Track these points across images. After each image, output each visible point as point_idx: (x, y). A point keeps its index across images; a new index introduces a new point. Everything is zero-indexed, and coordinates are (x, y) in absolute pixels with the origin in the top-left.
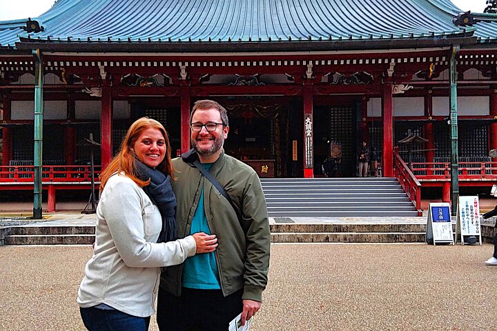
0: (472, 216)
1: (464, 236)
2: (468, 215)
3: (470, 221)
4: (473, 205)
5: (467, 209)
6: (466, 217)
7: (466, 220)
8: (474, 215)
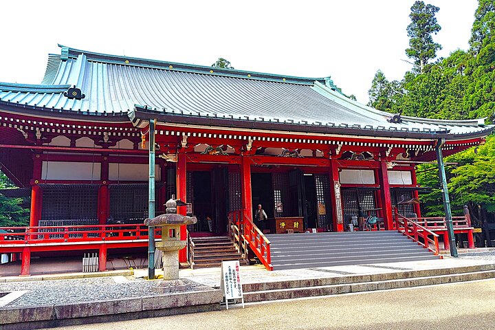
0: (235, 280)
1: (228, 300)
2: (231, 279)
3: (233, 284)
4: (235, 269)
5: (230, 273)
6: (229, 281)
7: (229, 284)
8: (236, 278)
